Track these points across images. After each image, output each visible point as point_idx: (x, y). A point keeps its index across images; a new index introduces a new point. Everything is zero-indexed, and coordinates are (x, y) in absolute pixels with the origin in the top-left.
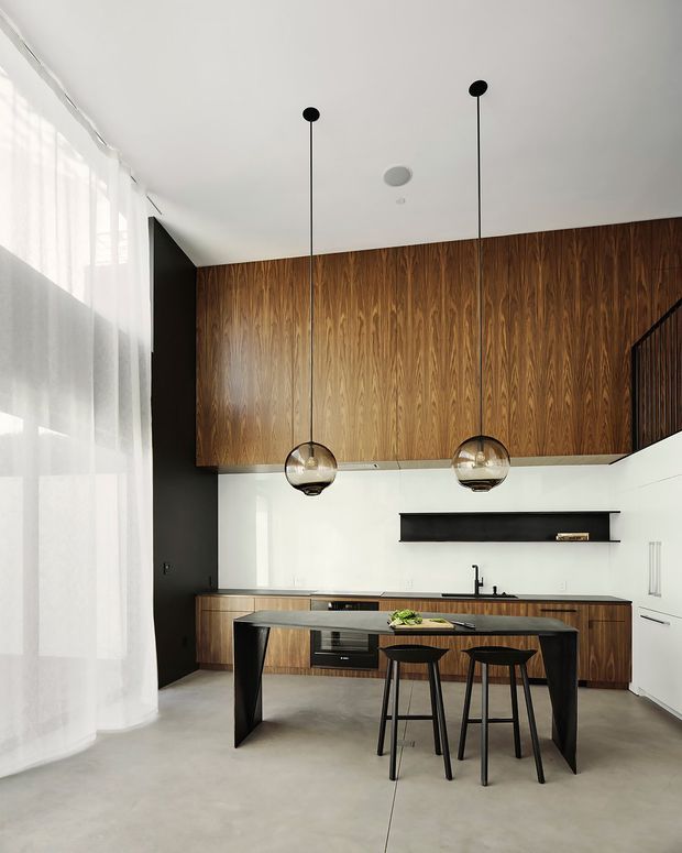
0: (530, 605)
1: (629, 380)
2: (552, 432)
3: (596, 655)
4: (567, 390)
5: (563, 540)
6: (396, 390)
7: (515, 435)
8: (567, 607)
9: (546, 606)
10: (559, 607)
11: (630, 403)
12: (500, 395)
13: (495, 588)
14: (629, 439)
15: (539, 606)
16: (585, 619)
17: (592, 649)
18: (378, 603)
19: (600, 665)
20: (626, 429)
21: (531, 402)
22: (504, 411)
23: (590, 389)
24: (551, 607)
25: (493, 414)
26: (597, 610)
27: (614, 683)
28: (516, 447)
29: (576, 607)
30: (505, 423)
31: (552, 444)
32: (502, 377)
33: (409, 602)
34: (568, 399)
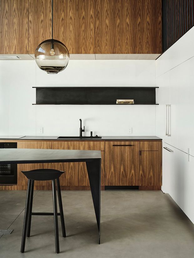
0: (107, 143)
1: (160, 11)
2: (119, 40)
3: (143, 171)
4: (127, 16)
5: (120, 104)
6: (28, 10)
7: (98, 41)
8: (127, 143)
9: (116, 143)
10: (123, 143)
11: (161, 24)
12: (89, 17)
13: (92, 133)
14: (161, 45)
15: (112, 143)
16: (137, 150)
17: (141, 167)
18: (16, 143)
19: (145, 177)
20: (159, 40)
21: (107, 21)
22: (92, 26)
23: (140, 15)
24: (118, 143)
25: (86, 27)
26: (143, 144)
27: (153, 186)
28: (98, 48)
29: (132, 143)
30: (92, 33)
31: (119, 47)
32: (91, 5)
33: (35, 143)
34: (128, 20)
